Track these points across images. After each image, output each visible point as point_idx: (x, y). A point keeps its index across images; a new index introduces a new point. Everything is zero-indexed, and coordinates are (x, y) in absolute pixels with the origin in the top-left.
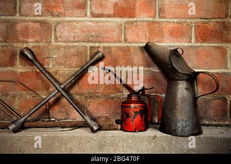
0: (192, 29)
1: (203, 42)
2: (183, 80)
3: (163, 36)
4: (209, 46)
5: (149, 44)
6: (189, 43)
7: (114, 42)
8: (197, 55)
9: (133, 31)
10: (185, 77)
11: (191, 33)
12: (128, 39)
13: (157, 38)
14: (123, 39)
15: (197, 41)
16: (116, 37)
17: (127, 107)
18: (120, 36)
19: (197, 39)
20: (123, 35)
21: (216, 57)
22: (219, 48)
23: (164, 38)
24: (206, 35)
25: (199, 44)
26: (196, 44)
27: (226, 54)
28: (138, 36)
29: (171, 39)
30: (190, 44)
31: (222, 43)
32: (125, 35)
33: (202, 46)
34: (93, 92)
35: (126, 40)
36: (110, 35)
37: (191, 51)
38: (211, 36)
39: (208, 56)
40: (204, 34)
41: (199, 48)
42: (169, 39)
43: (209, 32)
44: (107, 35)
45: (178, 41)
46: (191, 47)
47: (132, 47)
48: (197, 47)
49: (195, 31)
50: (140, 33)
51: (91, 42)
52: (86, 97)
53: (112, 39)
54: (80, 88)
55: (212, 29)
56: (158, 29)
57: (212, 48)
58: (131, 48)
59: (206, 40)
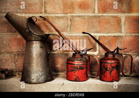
0: (95, 3)
1: (104, 13)
2: (38, 40)
3: (74, 8)
4: (108, 16)
5: (9, 14)
6: (93, 13)
7: (37, 13)
8: (99, 22)
9: (51, 5)
10: (40, 38)
11: (95, 6)
12: (48, 11)
13: (69, 10)
14: (43, 10)
15: (99, 12)
16: (38, 9)
17: (104, 62)
18: (41, 9)
19: (99, 11)
20: (43, 8)
21: (113, 24)
22: (116, 17)
23: (75, 10)
24: (105, 7)
25: (100, 15)
26: (98, 15)
27: (121, 22)
28: (55, 8)
29: (79, 10)
30: (94, 15)
31: (118, 13)
32: (45, 8)
33: (103, 16)
34: (21, 51)
35: (45, 12)
36: (33, 7)
37: (94, 20)
38: (109, 8)
39: (107, 23)
40: (104, 7)
41: (101, 17)
42: (78, 11)
43: (108, 5)
44: (31, 8)
45: (85, 12)
46: (95, 16)
47: (50, 16)
48: (99, 16)
49: (98, 5)
50: (57, 6)
51: (19, 13)
52: (15, 55)
53: (35, 10)
54: (10, 48)
55: (110, 3)
56: (70, 3)
57: (110, 17)
58: (50, 18)
59: (106, 11)
